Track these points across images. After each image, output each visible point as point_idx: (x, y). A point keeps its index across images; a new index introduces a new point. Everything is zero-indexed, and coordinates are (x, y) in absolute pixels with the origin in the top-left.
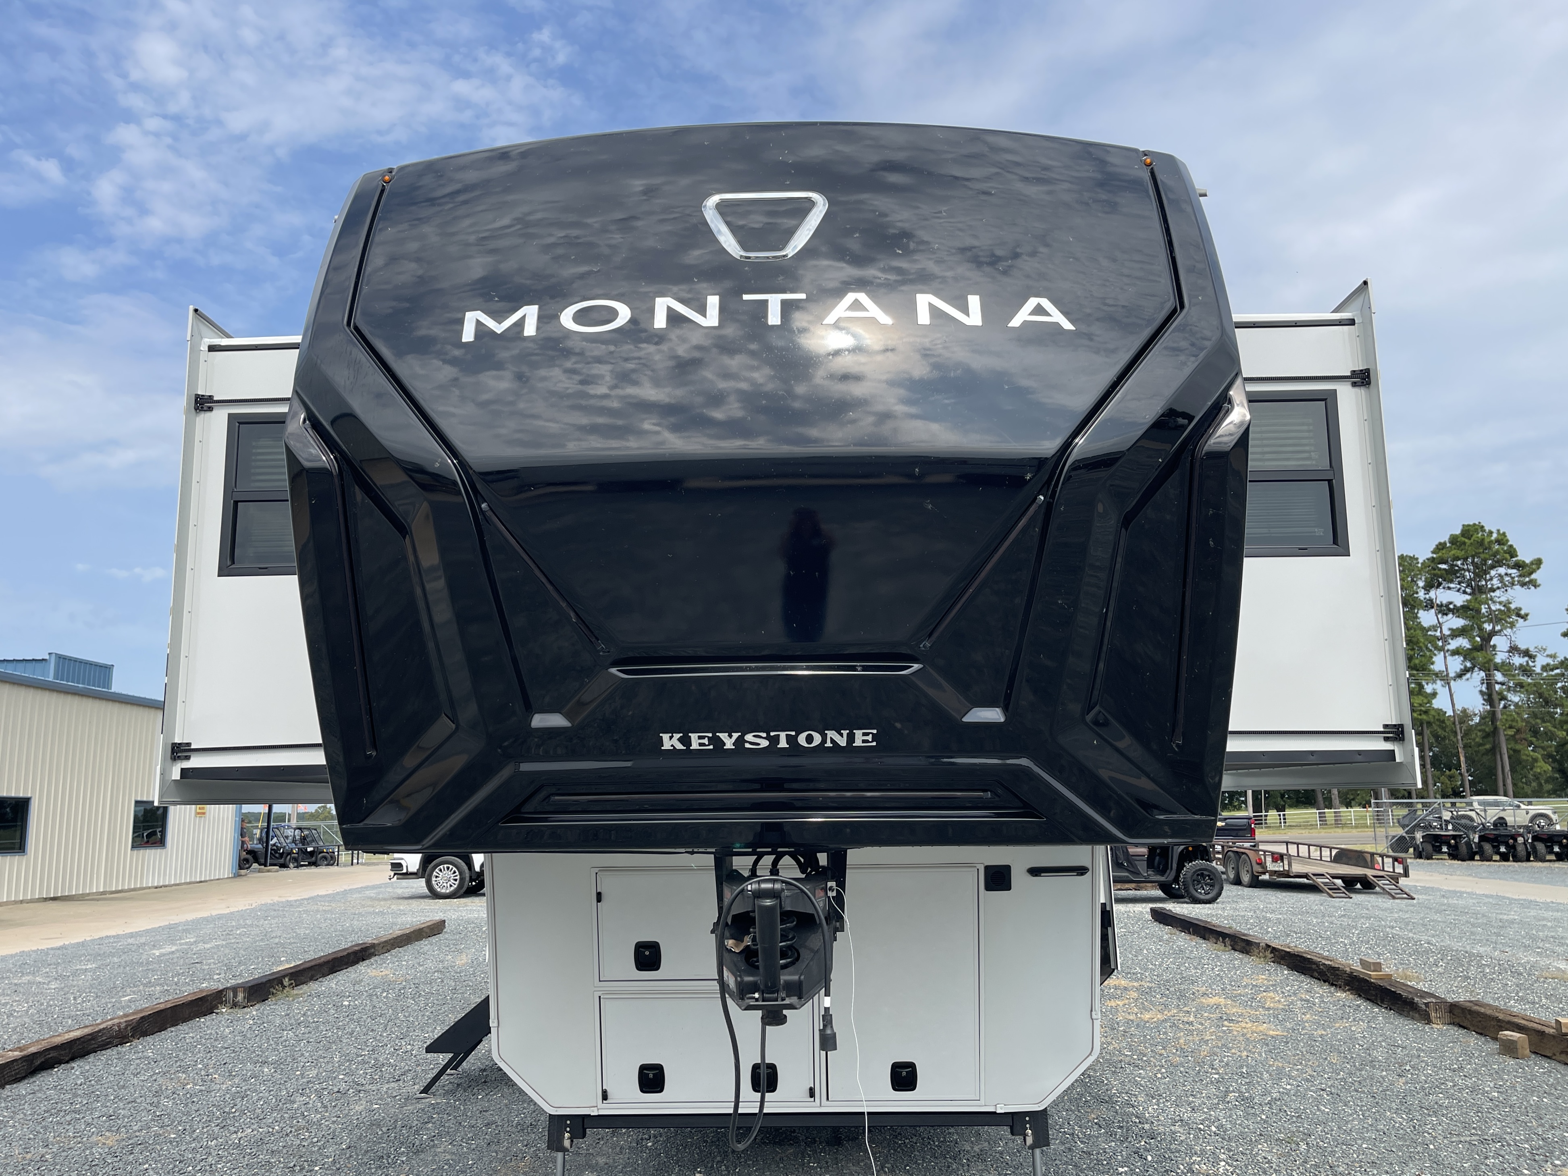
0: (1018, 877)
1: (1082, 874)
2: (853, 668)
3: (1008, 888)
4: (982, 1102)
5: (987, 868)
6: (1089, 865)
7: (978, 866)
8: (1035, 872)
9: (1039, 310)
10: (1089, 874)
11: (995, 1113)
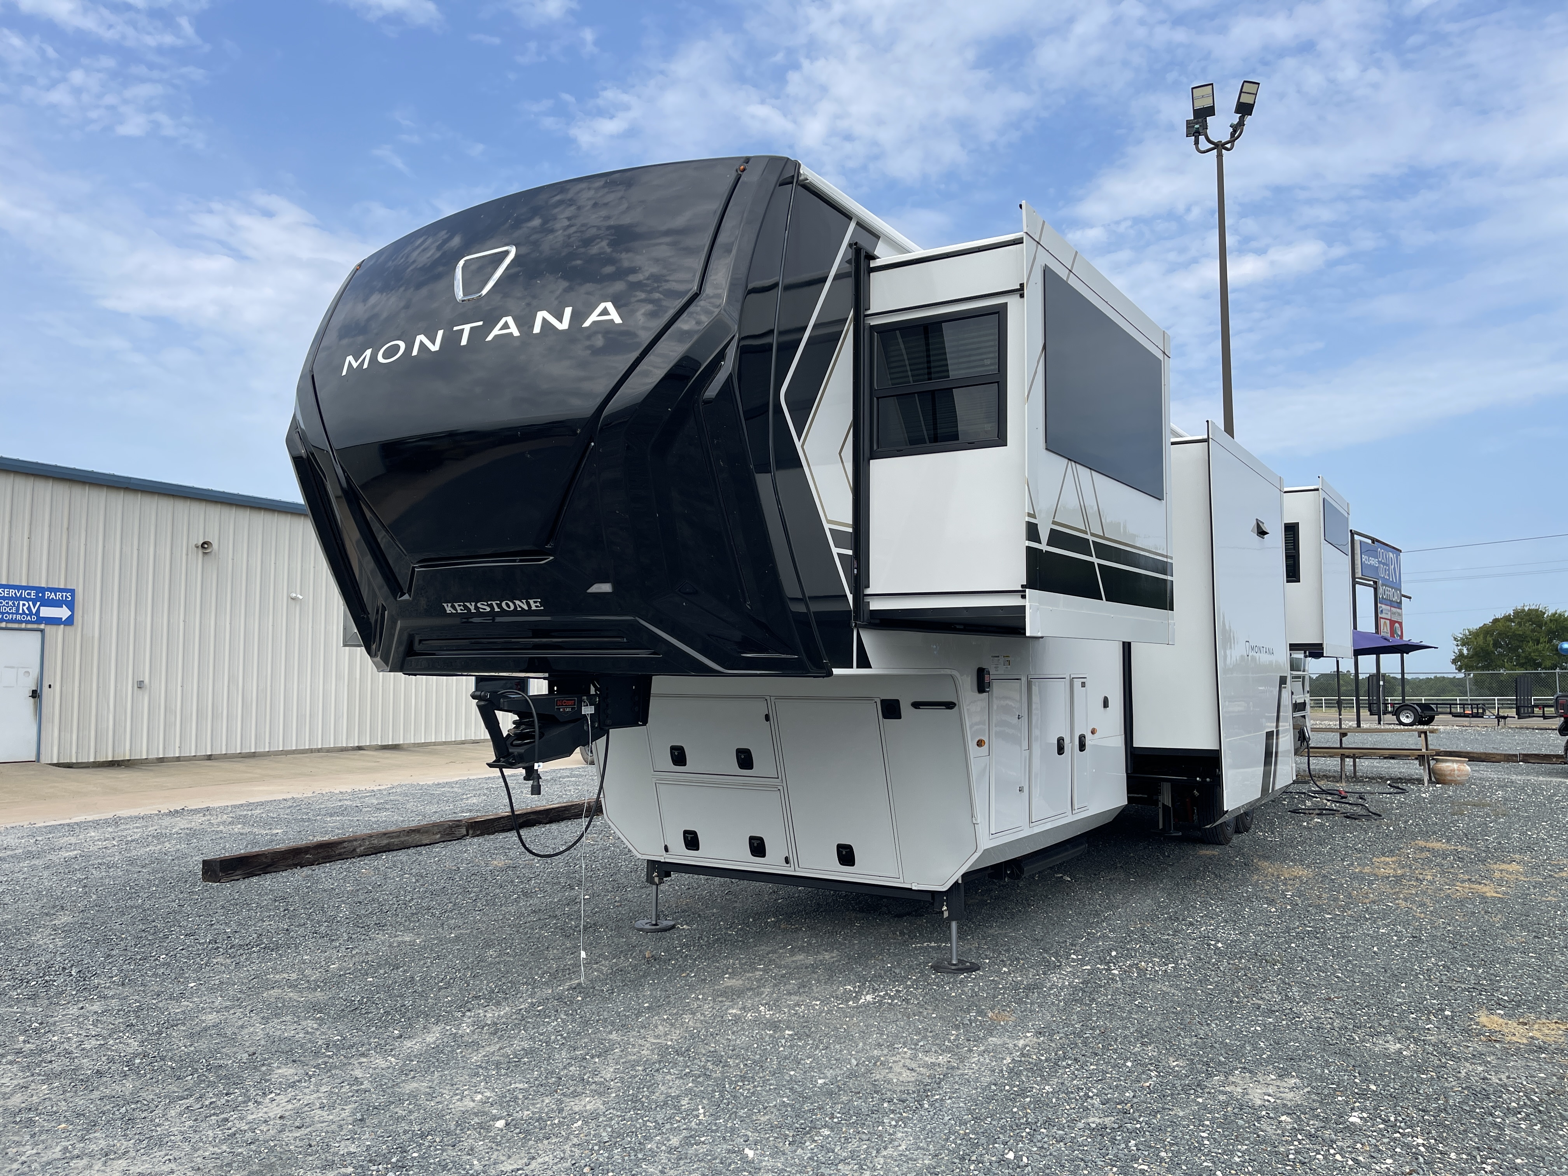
0: (906, 709)
1: (951, 708)
2: (514, 561)
3: (900, 717)
4: (901, 880)
5: (883, 701)
6: (955, 701)
7: (876, 700)
8: (916, 705)
9: (605, 312)
10: (956, 708)
11: (911, 889)
